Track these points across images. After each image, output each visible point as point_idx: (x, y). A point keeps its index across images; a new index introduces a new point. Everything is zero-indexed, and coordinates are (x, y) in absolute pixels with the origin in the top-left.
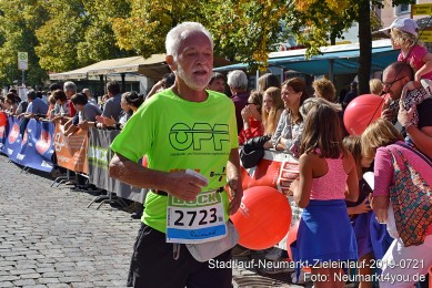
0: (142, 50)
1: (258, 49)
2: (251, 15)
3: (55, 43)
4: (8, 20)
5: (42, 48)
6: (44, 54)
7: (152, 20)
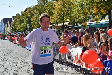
0: (56, 23)
1: (84, 22)
3: (35, 21)
4: (24, 16)
5: (32, 23)
6: (33, 24)
7: (58, 16)
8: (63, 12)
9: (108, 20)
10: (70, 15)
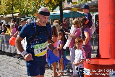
0: (4, 14)
1: (35, 13)
2: (33, 4)
7: (7, 6)
8: (12, 1)
9: (59, 12)
10: (20, 5)
